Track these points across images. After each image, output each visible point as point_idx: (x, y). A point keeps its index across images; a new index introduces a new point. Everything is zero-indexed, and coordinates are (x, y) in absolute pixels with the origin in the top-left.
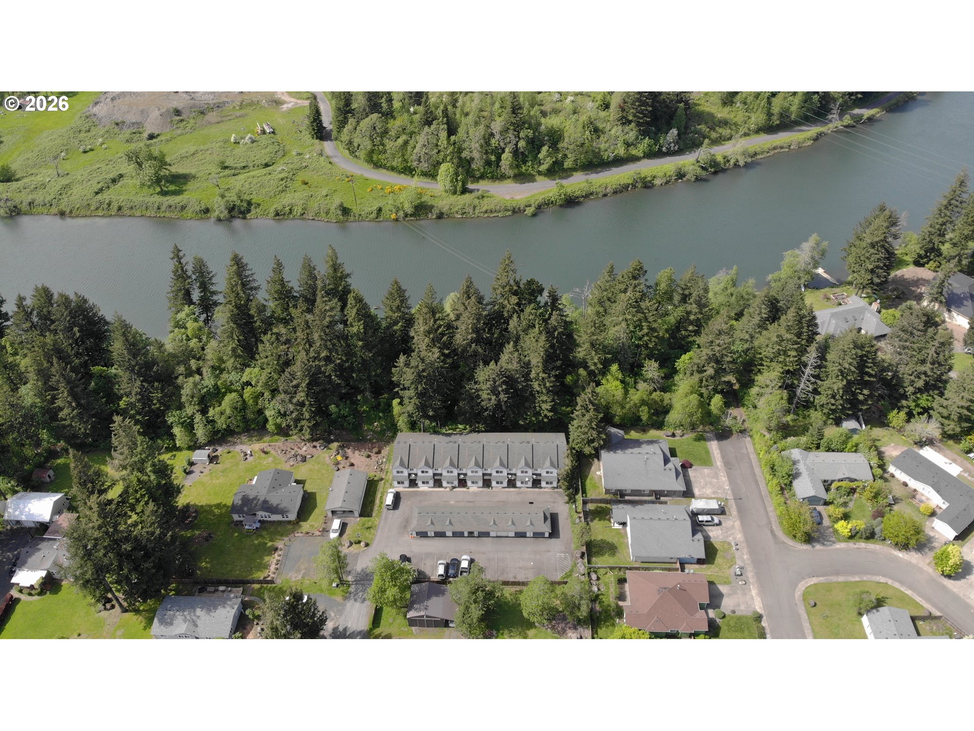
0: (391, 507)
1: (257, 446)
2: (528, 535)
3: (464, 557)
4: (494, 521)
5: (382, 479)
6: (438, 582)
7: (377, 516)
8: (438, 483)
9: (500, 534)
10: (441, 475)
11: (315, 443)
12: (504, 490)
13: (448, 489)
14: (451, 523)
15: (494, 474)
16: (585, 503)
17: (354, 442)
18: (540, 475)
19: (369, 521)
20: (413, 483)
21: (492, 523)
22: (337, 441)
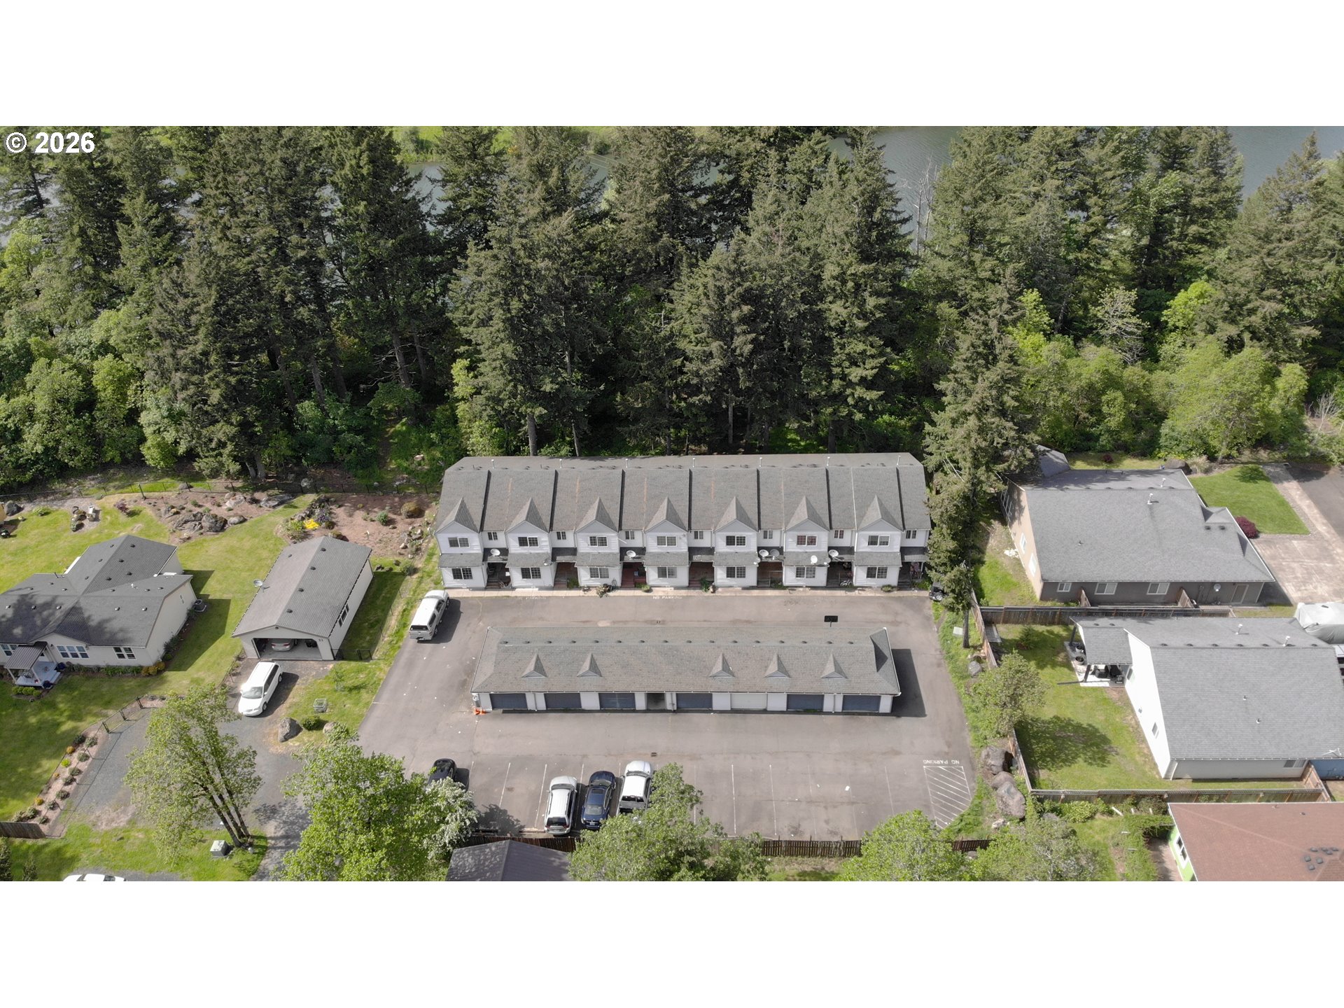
0: (427, 635)
1: (113, 499)
2: (828, 705)
3: (634, 766)
4: (725, 662)
5: (412, 571)
6: (544, 843)
7: (386, 657)
8: (566, 575)
9: (742, 702)
10: (574, 551)
11: (257, 495)
12: (746, 593)
13: (593, 593)
14: (594, 668)
15: (722, 547)
16: (989, 622)
17: (358, 493)
18: (850, 550)
19: (359, 671)
20: (497, 575)
21: (718, 667)
22: (314, 489)
